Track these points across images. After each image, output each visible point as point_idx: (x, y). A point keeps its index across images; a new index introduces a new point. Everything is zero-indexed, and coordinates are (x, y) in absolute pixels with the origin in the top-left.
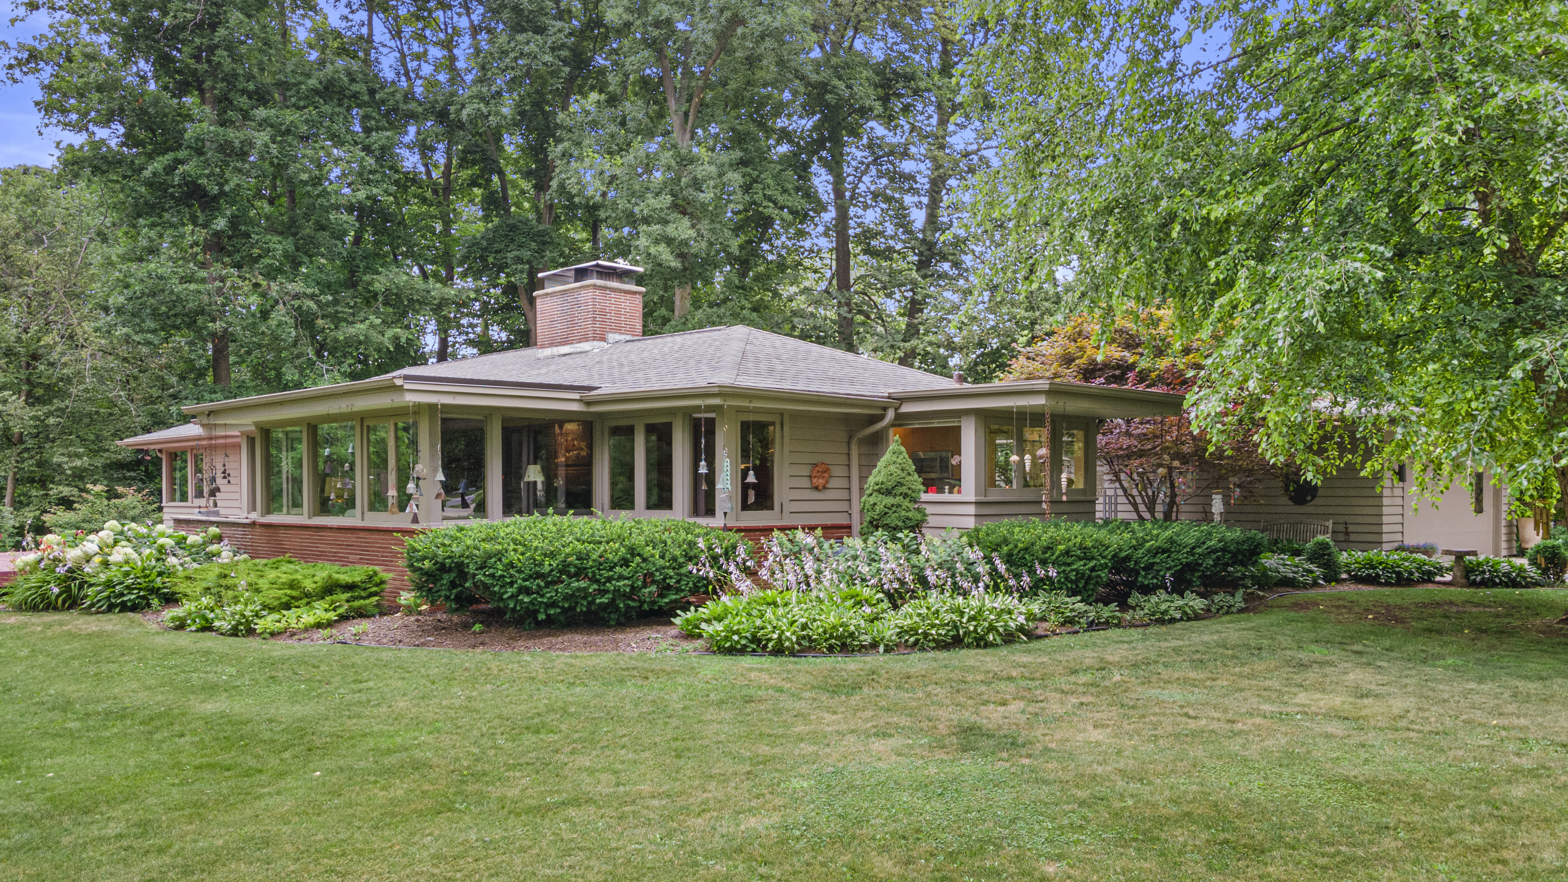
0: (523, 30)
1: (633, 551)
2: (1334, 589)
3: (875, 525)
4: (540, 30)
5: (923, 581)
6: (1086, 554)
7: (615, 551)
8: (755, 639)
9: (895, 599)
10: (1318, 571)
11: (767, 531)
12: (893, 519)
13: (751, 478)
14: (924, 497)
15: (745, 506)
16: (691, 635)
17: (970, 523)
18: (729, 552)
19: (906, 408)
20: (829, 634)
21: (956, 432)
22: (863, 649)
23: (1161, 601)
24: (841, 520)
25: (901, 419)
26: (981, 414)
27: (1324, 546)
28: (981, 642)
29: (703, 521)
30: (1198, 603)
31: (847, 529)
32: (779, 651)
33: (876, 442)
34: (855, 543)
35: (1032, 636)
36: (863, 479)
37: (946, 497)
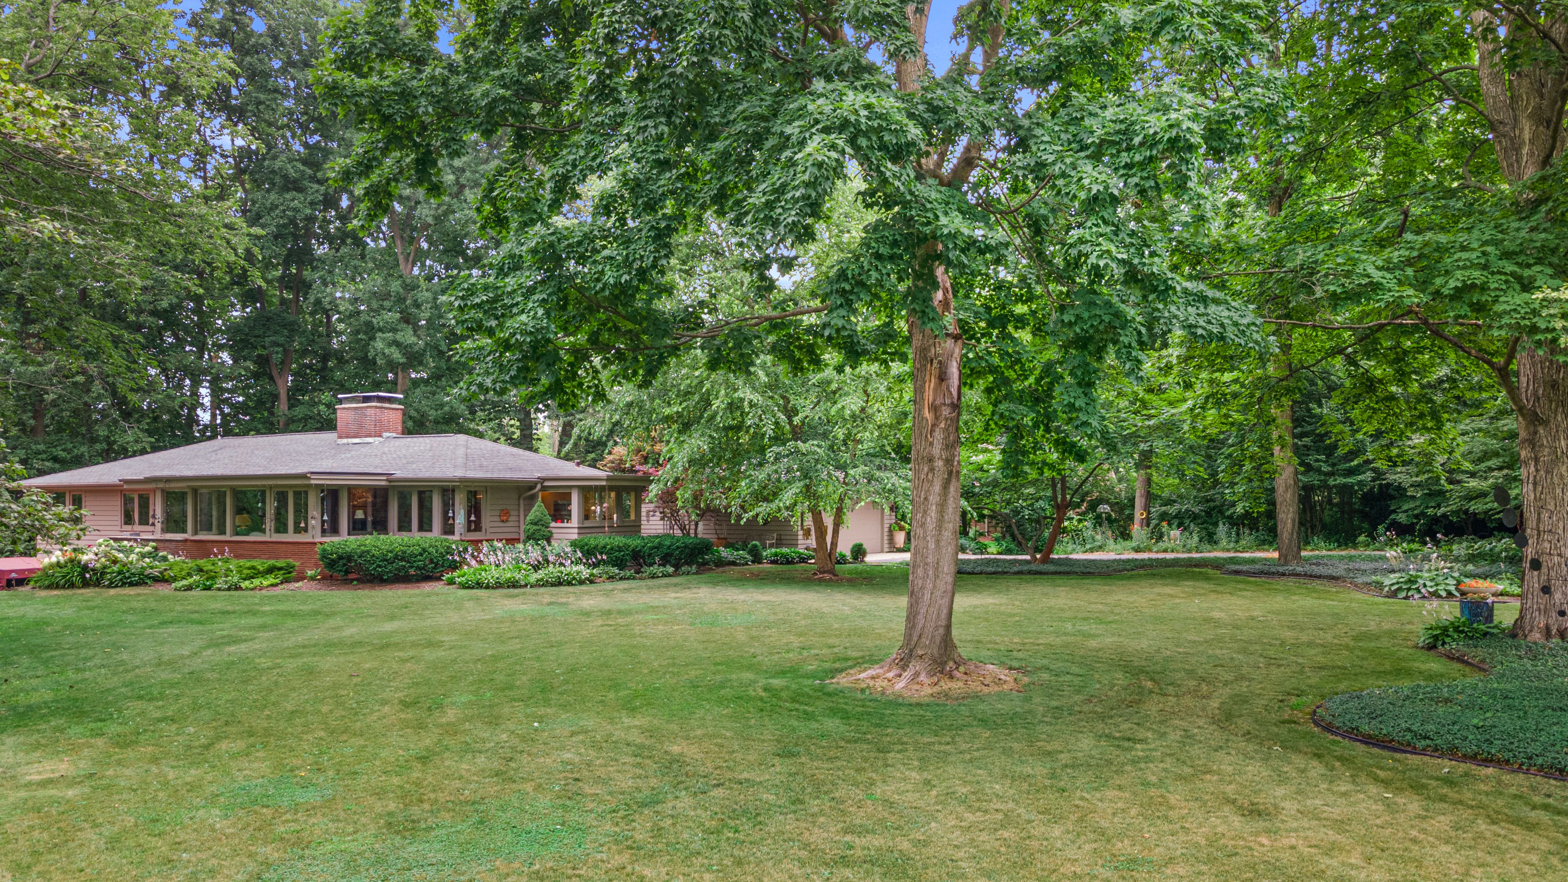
0: (288, 190)
1: (424, 550)
2: (756, 567)
3: (529, 538)
4: (300, 190)
5: (548, 561)
6: (620, 549)
7: (417, 550)
8: (478, 583)
9: (536, 568)
10: (749, 557)
11: (481, 541)
12: (537, 536)
13: (473, 518)
14: (553, 524)
15: (469, 530)
16: (451, 582)
17: (575, 537)
18: (466, 550)
19: (547, 484)
20: (508, 581)
21: (568, 496)
22: (521, 587)
23: (655, 569)
24: (515, 536)
25: (544, 488)
26: (579, 487)
27: (755, 546)
28: (569, 584)
29: (450, 537)
30: (671, 570)
31: (518, 540)
32: (488, 587)
33: (533, 498)
34: (520, 546)
35: (592, 582)
36: (525, 516)
37: (565, 525)
